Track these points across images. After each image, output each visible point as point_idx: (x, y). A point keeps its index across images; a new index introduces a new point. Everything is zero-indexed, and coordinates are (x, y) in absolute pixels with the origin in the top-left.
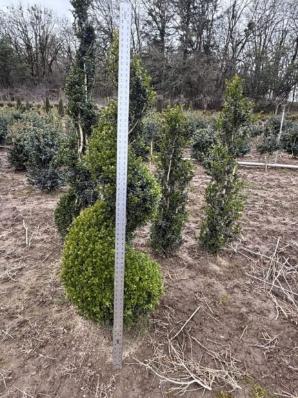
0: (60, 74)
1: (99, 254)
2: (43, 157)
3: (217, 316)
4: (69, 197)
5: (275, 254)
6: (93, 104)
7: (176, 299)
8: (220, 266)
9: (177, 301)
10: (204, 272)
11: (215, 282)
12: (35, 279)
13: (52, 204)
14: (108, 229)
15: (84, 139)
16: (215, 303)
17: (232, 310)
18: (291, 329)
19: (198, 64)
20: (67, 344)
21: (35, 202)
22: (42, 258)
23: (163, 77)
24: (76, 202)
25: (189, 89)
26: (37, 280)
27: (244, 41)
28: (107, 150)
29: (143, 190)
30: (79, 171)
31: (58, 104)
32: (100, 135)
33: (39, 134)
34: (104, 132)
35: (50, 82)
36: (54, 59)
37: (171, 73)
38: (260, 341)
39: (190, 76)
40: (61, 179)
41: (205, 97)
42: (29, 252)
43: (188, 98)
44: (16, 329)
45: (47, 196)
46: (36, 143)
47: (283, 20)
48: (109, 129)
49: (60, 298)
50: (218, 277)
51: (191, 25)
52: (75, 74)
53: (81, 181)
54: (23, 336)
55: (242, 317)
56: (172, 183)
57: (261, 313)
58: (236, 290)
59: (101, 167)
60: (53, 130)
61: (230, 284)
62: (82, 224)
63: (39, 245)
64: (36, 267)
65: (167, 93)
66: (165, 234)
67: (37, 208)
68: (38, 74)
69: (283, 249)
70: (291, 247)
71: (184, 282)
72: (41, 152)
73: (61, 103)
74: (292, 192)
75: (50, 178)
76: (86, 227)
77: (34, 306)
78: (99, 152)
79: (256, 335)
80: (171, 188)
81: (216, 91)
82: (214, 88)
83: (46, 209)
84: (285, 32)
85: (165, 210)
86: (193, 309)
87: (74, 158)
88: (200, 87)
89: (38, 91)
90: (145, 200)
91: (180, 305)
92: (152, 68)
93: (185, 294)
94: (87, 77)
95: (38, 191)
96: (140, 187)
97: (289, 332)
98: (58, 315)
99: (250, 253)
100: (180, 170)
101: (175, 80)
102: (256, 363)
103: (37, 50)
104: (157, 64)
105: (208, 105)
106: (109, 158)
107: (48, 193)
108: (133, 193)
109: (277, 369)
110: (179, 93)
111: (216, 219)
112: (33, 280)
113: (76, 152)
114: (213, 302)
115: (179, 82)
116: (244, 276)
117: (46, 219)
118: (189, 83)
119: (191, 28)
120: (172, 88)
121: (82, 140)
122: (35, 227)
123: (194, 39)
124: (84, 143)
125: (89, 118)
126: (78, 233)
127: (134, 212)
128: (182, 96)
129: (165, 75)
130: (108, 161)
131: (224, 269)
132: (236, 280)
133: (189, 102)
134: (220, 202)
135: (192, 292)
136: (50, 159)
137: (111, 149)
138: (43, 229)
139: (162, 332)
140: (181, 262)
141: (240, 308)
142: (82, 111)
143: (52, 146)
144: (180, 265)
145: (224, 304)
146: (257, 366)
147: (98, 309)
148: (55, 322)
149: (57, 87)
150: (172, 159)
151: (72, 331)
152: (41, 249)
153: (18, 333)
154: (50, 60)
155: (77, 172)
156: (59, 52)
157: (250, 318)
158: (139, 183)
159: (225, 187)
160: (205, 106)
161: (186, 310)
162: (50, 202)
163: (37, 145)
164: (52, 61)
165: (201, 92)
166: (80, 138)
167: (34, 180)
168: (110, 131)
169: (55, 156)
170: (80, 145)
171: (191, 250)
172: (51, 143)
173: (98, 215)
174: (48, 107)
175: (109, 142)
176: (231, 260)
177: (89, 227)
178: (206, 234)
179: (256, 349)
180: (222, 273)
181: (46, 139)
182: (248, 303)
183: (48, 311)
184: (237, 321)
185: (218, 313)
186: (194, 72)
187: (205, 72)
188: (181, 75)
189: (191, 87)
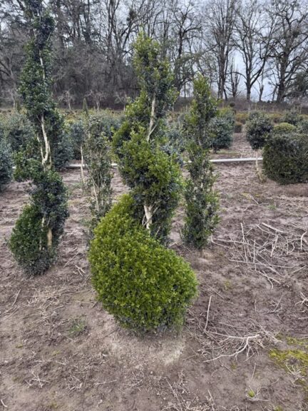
5: (244, 238)
8: (207, 258)
10: (197, 267)
11: (211, 273)
12: (21, 323)
16: (221, 290)
17: (239, 291)
18: (286, 292)
19: (80, 54)
20: (116, 365)
22: (9, 299)
25: (75, 84)
26: (25, 323)
27: (127, 31)
38: (269, 308)
39: (74, 68)
41: (95, 93)
47: (162, 11)
50: (211, 268)
51: (62, 7)
55: (248, 294)
57: (260, 287)
58: (231, 274)
61: (223, 271)
64: (12, 311)
69: (248, 233)
70: (253, 230)
74: (227, 183)
79: (265, 305)
81: (105, 86)
82: (103, 82)
84: (166, 24)
86: (206, 300)
88: (87, 81)
97: (286, 295)
98: (81, 346)
99: (223, 242)
102: (276, 324)
105: (100, 102)
109: (292, 324)
110: (64, 88)
114: (219, 289)
115: (61, 76)
116: (230, 262)
118: (74, 76)
119: (64, 11)
121: (47, 147)
123: (70, 24)
128: (67, 92)
131: (212, 260)
132: (226, 267)
141: (243, 288)
142: (46, 113)
145: (230, 288)
146: (278, 327)
151: (110, 353)
153: (50, 376)
157: (254, 293)
159: (203, 181)
160: (97, 103)
161: (200, 303)
165: (89, 87)
170: (45, 154)
176: (213, 251)
179: (271, 315)
180: (211, 264)
182: (247, 282)
183: (66, 346)
184: (246, 298)
185: (228, 297)
186: (77, 64)
187: (90, 65)
188: (62, 67)
189: (76, 81)
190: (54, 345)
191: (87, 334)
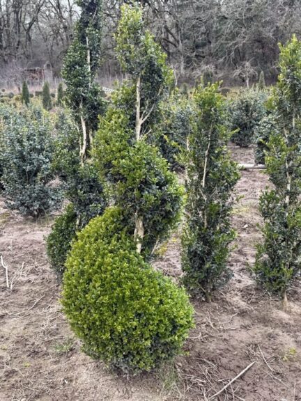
0: (43, 44)
1: (109, 268)
2: (28, 168)
3: (278, 374)
4: (68, 217)
6: (99, 88)
7: (218, 352)
8: (289, 312)
9: (221, 354)
10: (265, 321)
11: (281, 333)
12: (22, 328)
13: (40, 234)
14: (120, 241)
15: (88, 137)
16: (276, 358)
20: (69, 395)
21: (17, 233)
22: (29, 303)
23: (213, 34)
24: (78, 222)
25: (260, 51)
26: (25, 328)
28: (117, 141)
29: (160, 188)
30: (82, 179)
31: (41, 90)
32: (108, 126)
33: (22, 136)
34: (113, 122)
35: (28, 57)
36: (35, 20)
37: (227, 27)
39: (261, 29)
40: (53, 199)
42: (12, 296)
43: (259, 67)
44: (3, 379)
45: (34, 224)
46: (18, 148)
48: (119, 117)
49: (56, 348)
50: (285, 326)
52: (75, 51)
53: (84, 193)
54: (13, 385)
56: (209, 190)
59: (110, 162)
60: (42, 128)
62: (88, 237)
63: (24, 288)
64: (23, 314)
65: (221, 60)
66: (203, 263)
67: (20, 240)
68: (9, 46)
71: (232, 333)
72: (24, 161)
73: (46, 88)
75: (38, 198)
76: (92, 240)
77: (24, 356)
78: (108, 144)
80: (208, 197)
83: (33, 241)
85: (200, 229)
86: (243, 365)
87: (75, 162)
89: (10, 71)
90: (164, 201)
91: (224, 361)
92: (194, 22)
93: (232, 346)
94: (91, 54)
95: (20, 218)
96: (157, 184)
98: (55, 367)
100: (219, 171)
101: (233, 38)
103: (8, 8)
104: (202, 15)
106: (120, 151)
107: (34, 221)
108: (148, 192)
110: (243, 59)
111: (277, 240)
112: (20, 329)
113: (78, 154)
114: (274, 357)
115: (241, 41)
117: (33, 254)
118: (260, 41)
120: (230, 52)
121: (85, 138)
122: (18, 265)
124: (88, 141)
125: (94, 107)
126: (83, 247)
127: (150, 216)
128: (248, 64)
129: (217, 32)
130: (118, 155)
131: (296, 317)
133: (259, 72)
134: (281, 215)
135: (242, 344)
136: (38, 170)
137: (121, 141)
138: (29, 268)
139: (197, 390)
140: (229, 308)
142: (85, 99)
143: (40, 151)
144: (228, 312)
145: (291, 360)
147: (108, 335)
148: (52, 373)
149: (39, 63)
150: (208, 156)
151: (74, 382)
152: (28, 293)
153: (6, 383)
154: (28, 21)
155: (79, 181)
156: (43, 8)
158: (156, 180)
159: (287, 193)
161: (232, 367)
162: (38, 232)
163: (19, 151)
164: (31, 24)
166: (82, 136)
167: (13, 203)
168: (120, 120)
169: (44, 166)
170: (82, 144)
171: (246, 293)
172: (39, 147)
173: (108, 225)
174: (26, 97)
175: (119, 132)
177: (96, 240)
178: (265, 264)
180: (292, 322)
181: (31, 142)
183: (42, 362)
185: (280, 370)
186: (267, 22)
187: (286, 21)
188: (244, 29)
189: (263, 47)
190: (33, 357)
191: (69, 357)
